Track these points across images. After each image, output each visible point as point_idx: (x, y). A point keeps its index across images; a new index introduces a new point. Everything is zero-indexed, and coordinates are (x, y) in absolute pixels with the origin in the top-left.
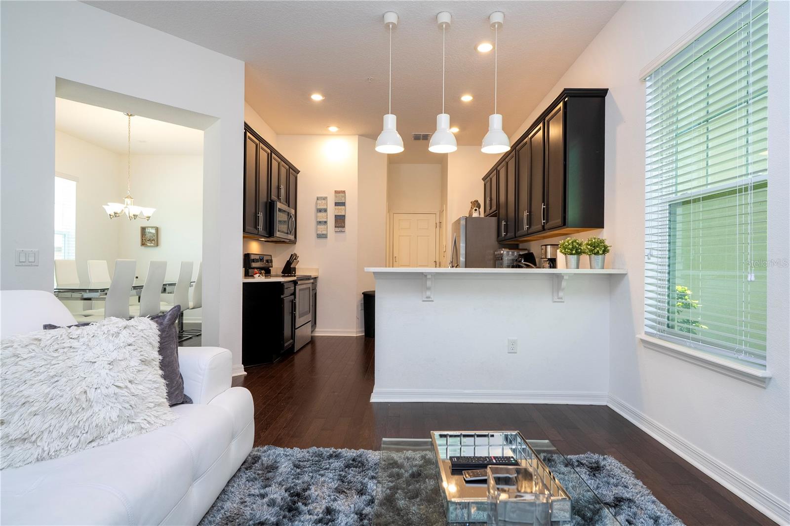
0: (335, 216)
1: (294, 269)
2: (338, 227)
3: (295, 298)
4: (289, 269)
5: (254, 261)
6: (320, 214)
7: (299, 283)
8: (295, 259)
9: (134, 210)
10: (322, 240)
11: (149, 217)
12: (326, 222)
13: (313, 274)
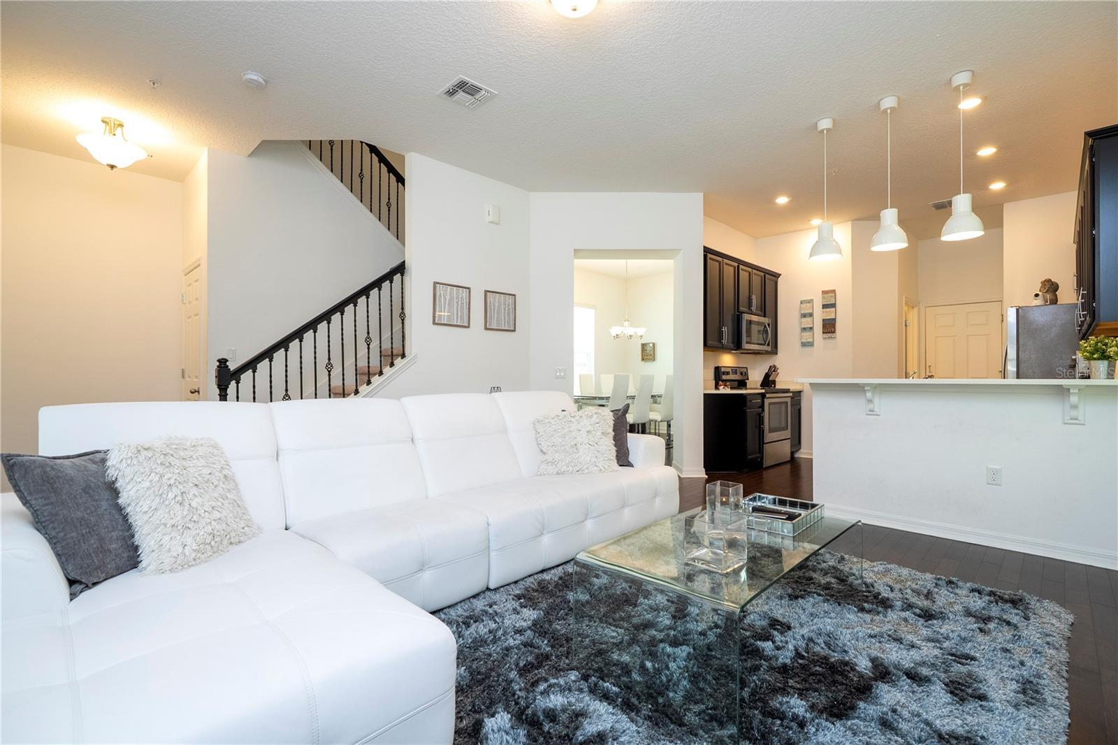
0: (823, 320)
1: (774, 382)
2: (826, 333)
3: (763, 410)
4: (768, 382)
5: (724, 373)
6: (804, 320)
7: (767, 395)
8: (774, 371)
9: (629, 331)
10: (808, 349)
11: (642, 336)
12: (811, 328)
13: (793, 388)
